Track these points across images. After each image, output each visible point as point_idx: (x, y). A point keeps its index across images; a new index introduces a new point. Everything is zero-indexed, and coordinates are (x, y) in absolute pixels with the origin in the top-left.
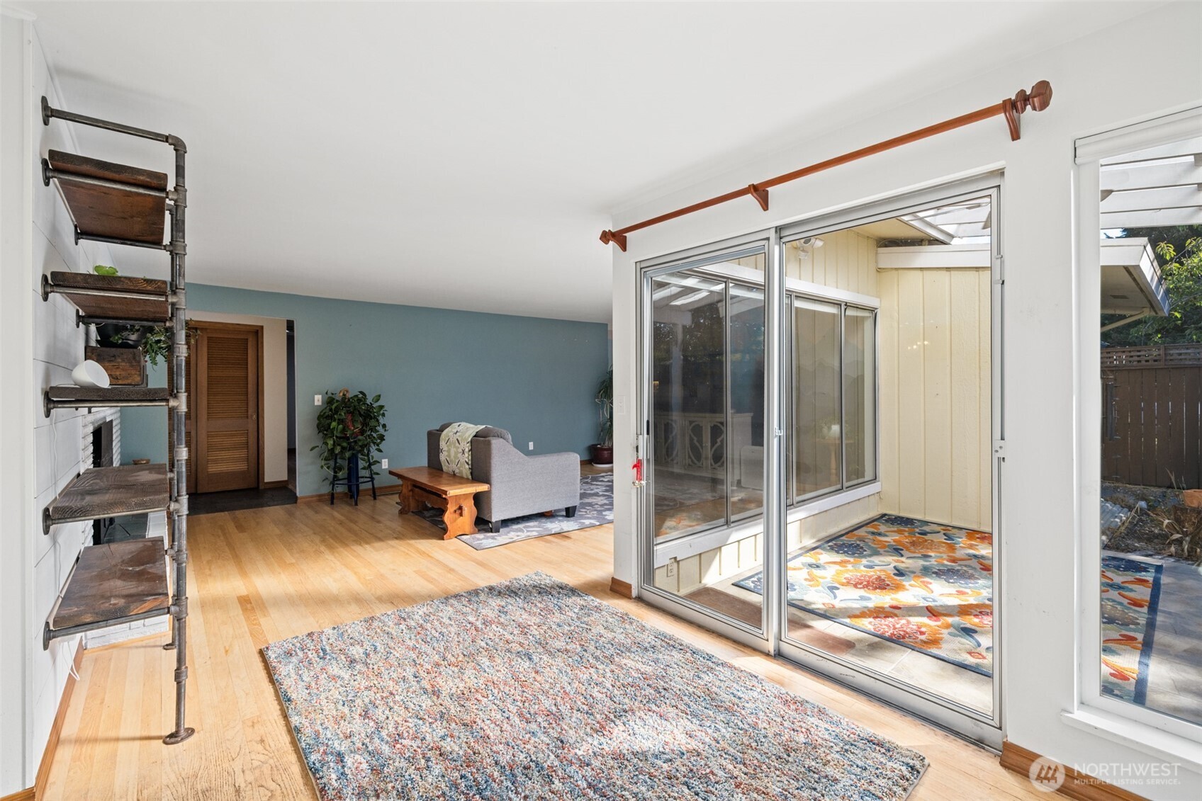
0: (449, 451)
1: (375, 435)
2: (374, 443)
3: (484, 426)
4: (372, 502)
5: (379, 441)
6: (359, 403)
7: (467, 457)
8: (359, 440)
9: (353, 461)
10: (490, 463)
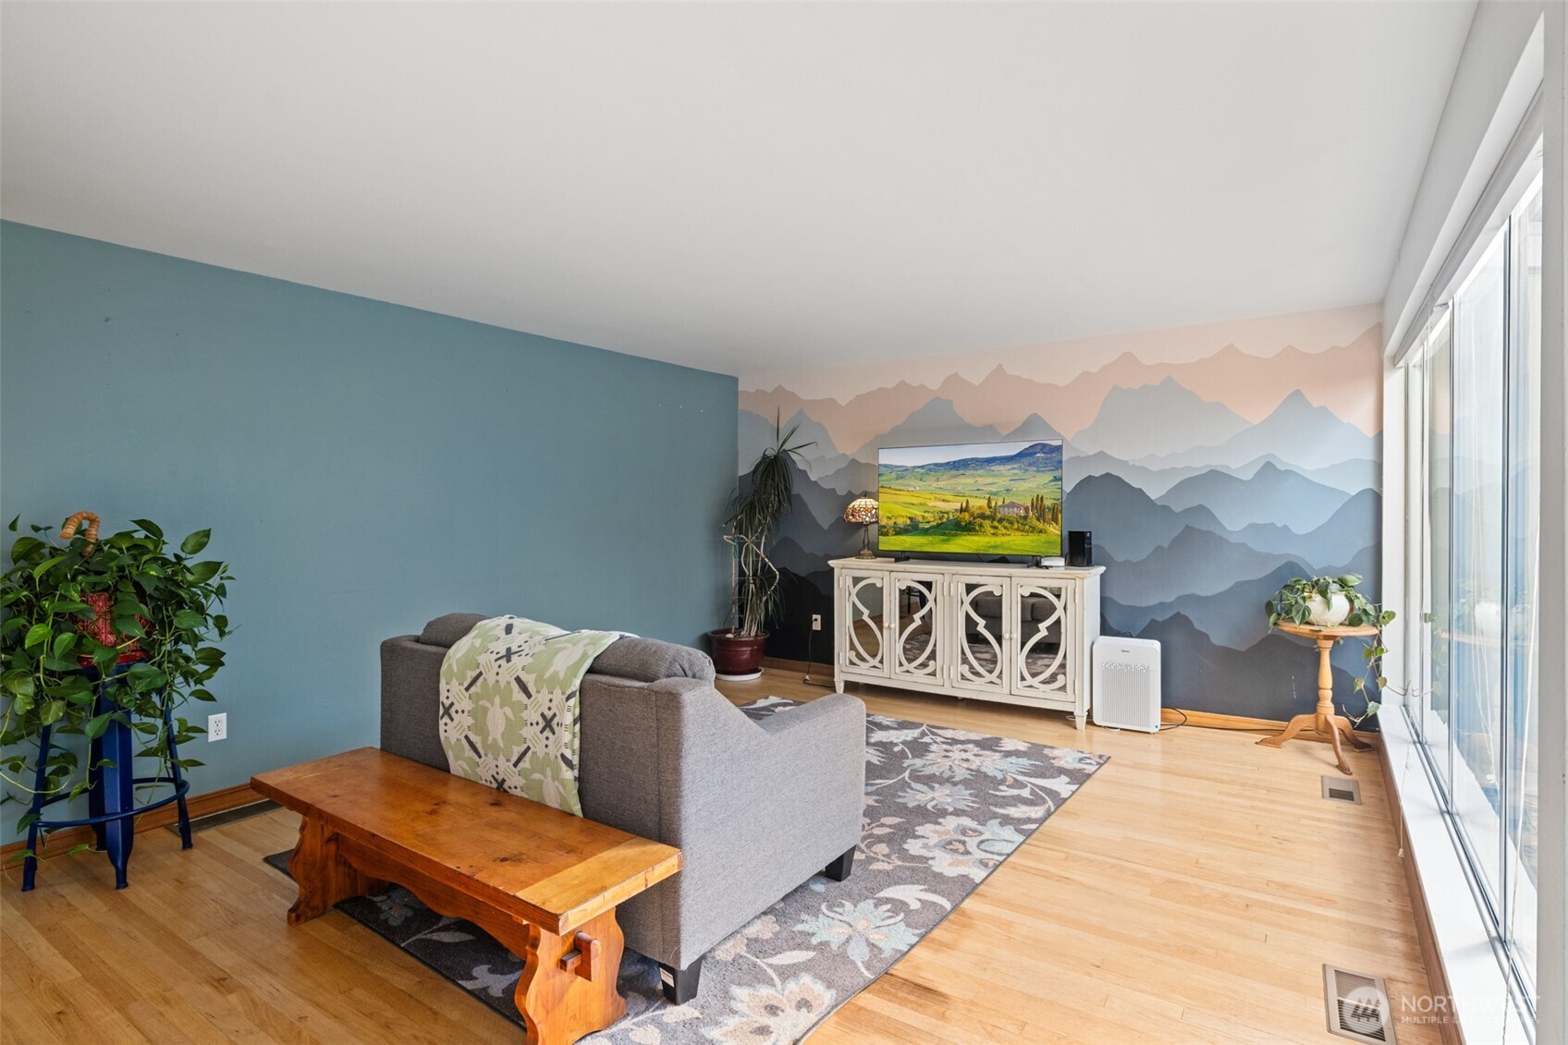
0: (479, 715)
1: (187, 649)
2: (187, 675)
3: (614, 636)
4: (175, 860)
5: (201, 668)
6: (135, 558)
7: (568, 739)
8: (138, 677)
9: (113, 745)
10: (677, 771)
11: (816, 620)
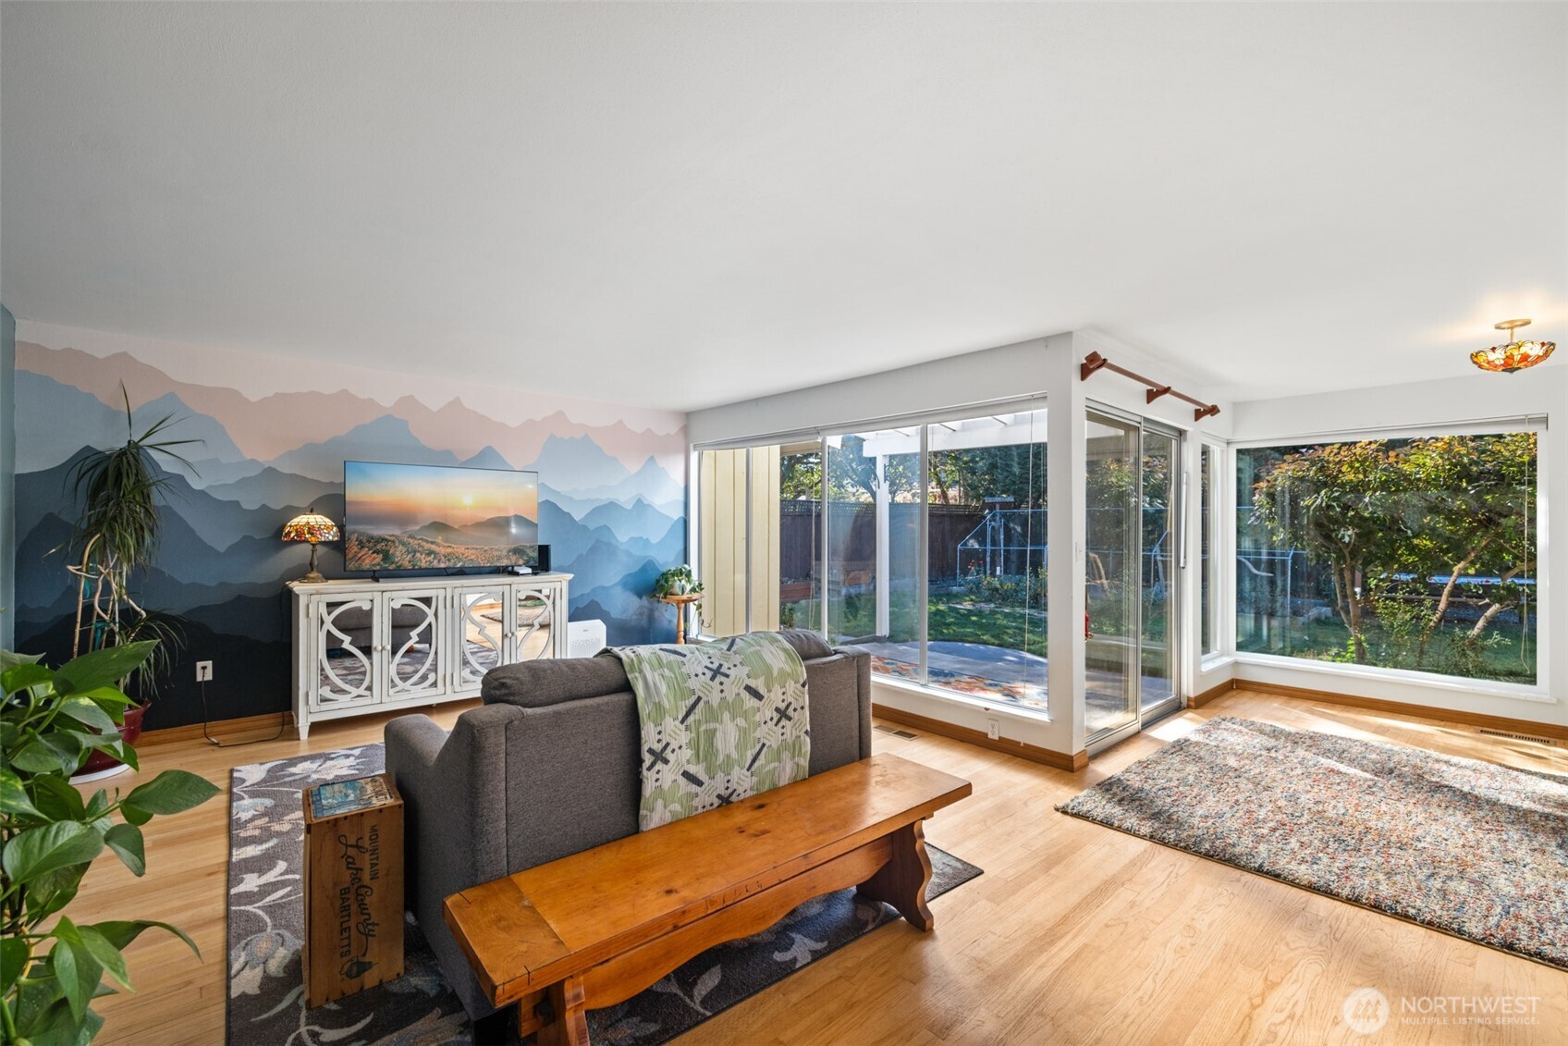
11: (204, 668)
